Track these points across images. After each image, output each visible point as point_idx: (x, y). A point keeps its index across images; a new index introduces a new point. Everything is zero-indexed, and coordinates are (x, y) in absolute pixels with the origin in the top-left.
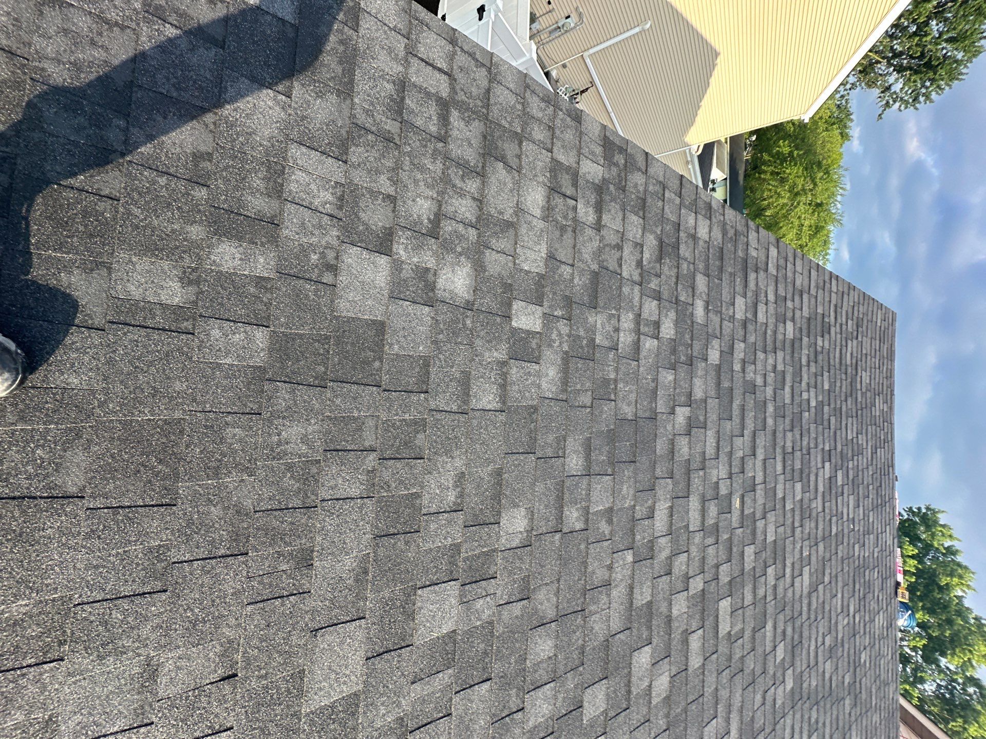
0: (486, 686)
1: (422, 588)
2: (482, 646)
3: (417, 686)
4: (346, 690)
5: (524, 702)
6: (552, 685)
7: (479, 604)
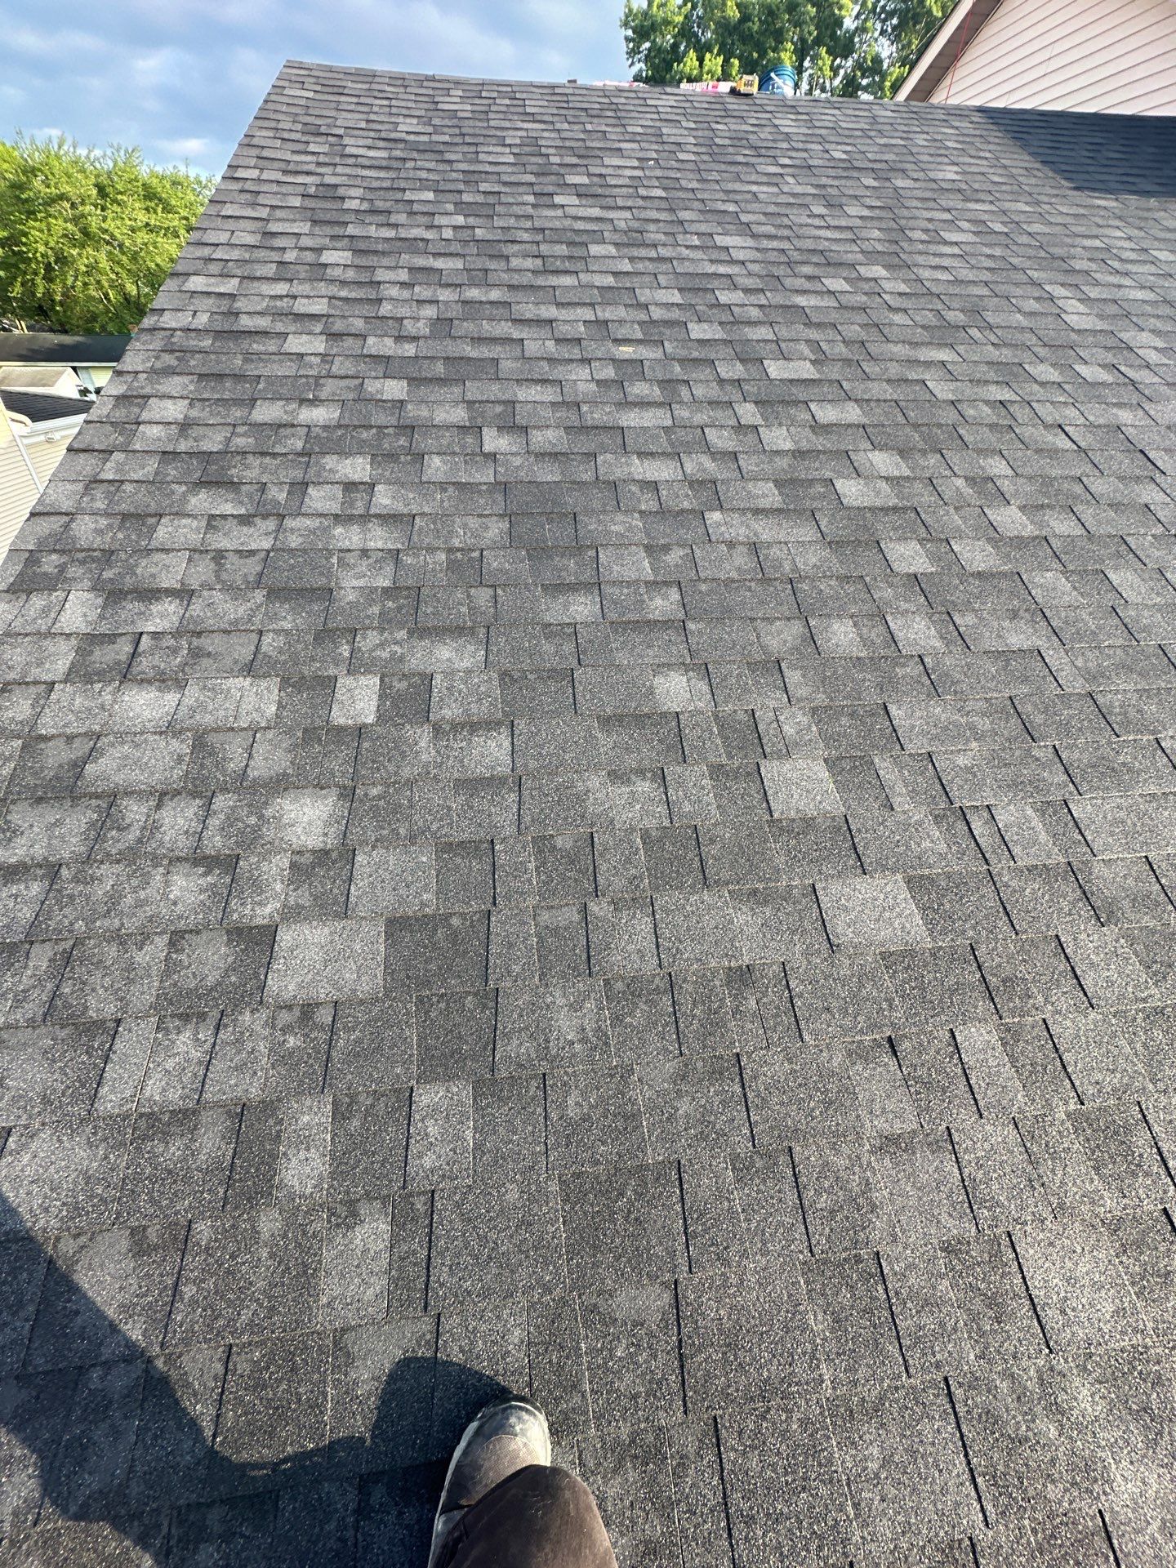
0: (893, 709)
1: (771, 812)
2: (844, 721)
3: (896, 801)
4: (904, 894)
5: (912, 656)
6: (889, 618)
7: (788, 730)
